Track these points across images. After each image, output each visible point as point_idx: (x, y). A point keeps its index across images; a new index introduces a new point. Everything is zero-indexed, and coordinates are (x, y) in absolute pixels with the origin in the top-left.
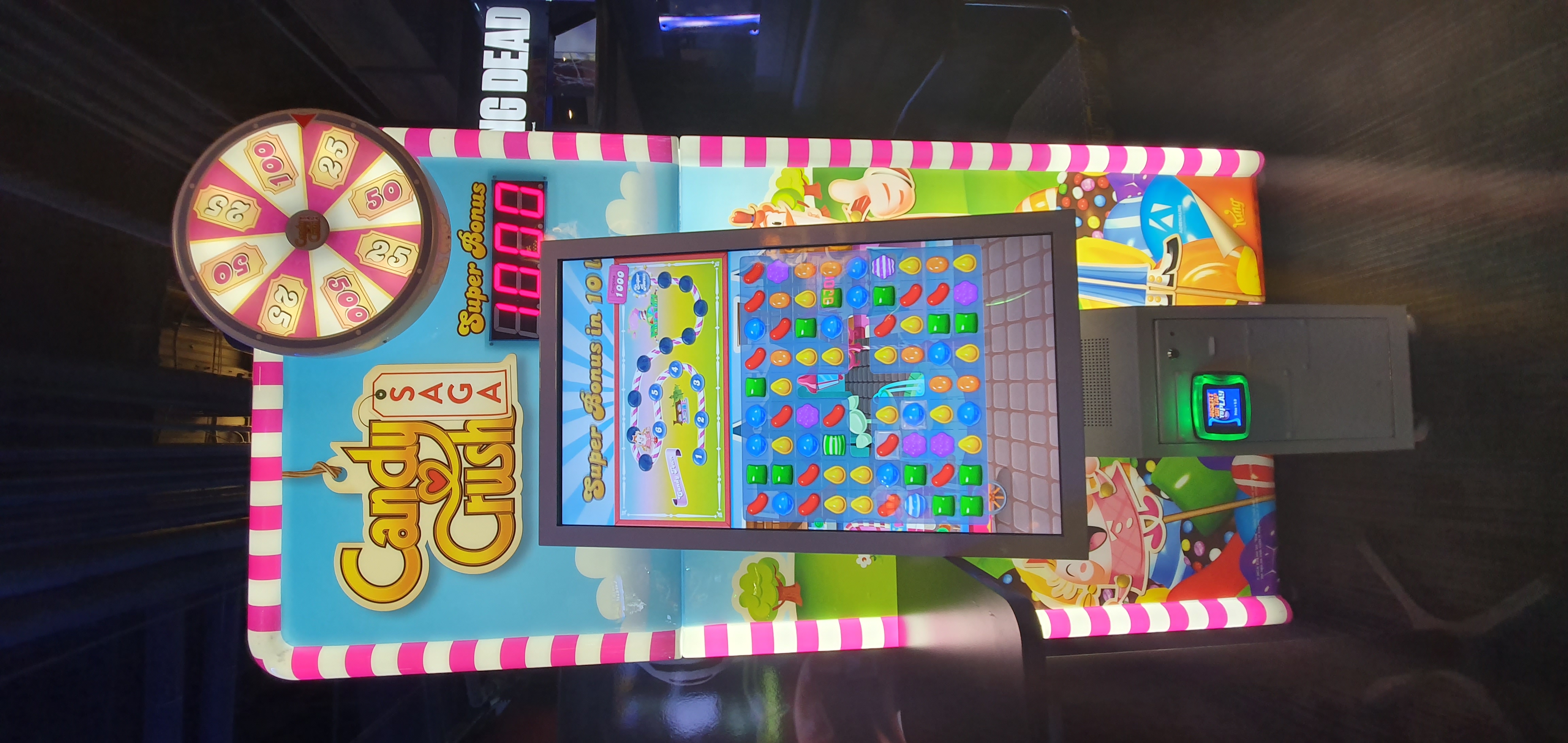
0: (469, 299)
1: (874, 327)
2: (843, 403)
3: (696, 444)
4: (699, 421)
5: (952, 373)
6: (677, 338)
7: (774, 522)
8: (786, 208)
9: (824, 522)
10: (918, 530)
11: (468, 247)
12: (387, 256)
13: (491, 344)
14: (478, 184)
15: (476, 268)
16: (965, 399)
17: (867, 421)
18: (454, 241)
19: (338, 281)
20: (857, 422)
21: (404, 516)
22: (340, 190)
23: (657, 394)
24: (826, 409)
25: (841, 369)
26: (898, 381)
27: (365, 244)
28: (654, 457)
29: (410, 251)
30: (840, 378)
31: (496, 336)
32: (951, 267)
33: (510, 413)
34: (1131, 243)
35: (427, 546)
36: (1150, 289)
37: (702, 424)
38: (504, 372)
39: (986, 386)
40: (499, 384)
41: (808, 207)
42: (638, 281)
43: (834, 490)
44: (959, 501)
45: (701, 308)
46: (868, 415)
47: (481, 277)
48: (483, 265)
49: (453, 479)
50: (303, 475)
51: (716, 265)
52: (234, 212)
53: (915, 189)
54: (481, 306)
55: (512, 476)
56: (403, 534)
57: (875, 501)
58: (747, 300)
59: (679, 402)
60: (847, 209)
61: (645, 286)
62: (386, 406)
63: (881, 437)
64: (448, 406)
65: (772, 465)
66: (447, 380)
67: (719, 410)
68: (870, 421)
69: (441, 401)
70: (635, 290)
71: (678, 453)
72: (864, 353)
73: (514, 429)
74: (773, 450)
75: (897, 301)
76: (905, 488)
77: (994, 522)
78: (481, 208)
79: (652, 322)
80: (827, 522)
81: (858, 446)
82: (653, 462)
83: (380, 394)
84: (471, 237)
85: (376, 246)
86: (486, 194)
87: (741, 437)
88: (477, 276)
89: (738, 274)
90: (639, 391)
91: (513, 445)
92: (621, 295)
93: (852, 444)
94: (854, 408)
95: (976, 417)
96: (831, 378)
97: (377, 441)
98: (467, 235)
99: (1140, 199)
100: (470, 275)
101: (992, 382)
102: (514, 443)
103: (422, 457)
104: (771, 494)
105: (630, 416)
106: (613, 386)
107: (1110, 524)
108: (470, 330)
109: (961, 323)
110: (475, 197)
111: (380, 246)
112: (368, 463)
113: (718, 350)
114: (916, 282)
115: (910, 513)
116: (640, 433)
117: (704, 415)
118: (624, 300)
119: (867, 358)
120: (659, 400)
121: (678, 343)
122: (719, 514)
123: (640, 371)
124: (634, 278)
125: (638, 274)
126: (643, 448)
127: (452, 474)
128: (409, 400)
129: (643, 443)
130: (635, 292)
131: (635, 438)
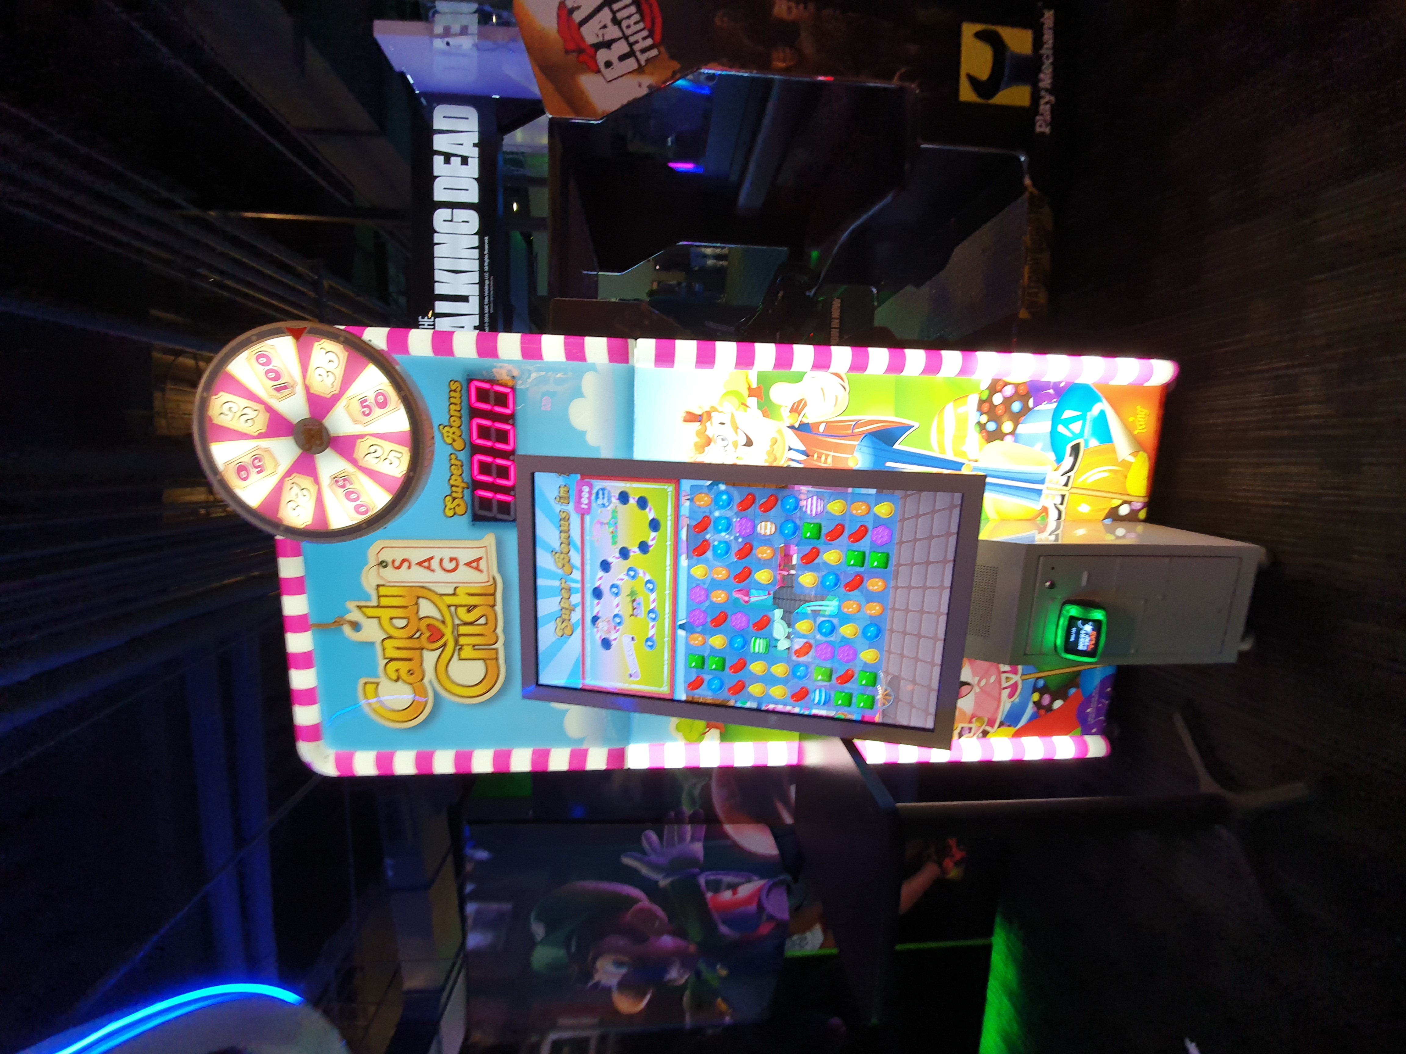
0: (452, 486)
1: (801, 555)
2: (770, 614)
4: (651, 616)
5: (862, 599)
6: (634, 549)
7: (707, 698)
8: (730, 409)
9: (747, 702)
10: (821, 714)
13: (473, 525)
14: (454, 382)
16: (870, 621)
17: (788, 630)
18: (437, 437)
19: (342, 480)
20: (779, 629)
21: (410, 660)
22: (336, 399)
23: (616, 592)
24: (755, 618)
25: (770, 587)
26: (816, 601)
27: (362, 448)
28: (612, 641)
29: (402, 455)
30: (769, 594)
31: (477, 518)
32: (871, 512)
33: (491, 582)
35: (430, 682)
37: (654, 619)
38: (485, 548)
39: (889, 613)
40: (480, 558)
41: (750, 408)
42: (601, 496)
43: (756, 679)
44: (856, 697)
45: (655, 525)
46: (789, 625)
47: (462, 466)
48: (463, 456)
49: (448, 631)
50: (326, 627)
51: (669, 489)
52: (245, 417)
53: (849, 393)
55: (495, 631)
56: (411, 672)
57: (790, 690)
58: (694, 523)
59: (634, 601)
60: (785, 411)
61: (607, 501)
62: (389, 574)
63: (798, 644)
64: (440, 575)
65: (709, 655)
66: (438, 554)
67: (668, 610)
68: (791, 630)
69: (433, 571)
70: (599, 503)
71: (633, 639)
72: (790, 576)
73: (495, 595)
74: (711, 644)
75: (823, 537)
77: (881, 715)
78: (458, 404)
79: (612, 532)
80: (749, 702)
81: (779, 648)
82: (613, 644)
83: (383, 564)
84: (451, 431)
86: (462, 392)
90: (601, 587)
91: (494, 607)
93: (774, 647)
94: (778, 618)
95: (877, 636)
96: (762, 593)
97: (384, 601)
99: (1054, 406)
101: (894, 609)
102: (496, 606)
103: (422, 614)
104: (707, 677)
105: (593, 607)
109: (875, 560)
110: (453, 394)
112: (379, 618)
113: (669, 561)
114: (839, 522)
115: (816, 702)
116: (602, 621)
117: (655, 612)
118: (588, 511)
119: (792, 582)
120: (618, 597)
121: (634, 552)
122: (664, 687)
123: (602, 571)
124: (597, 493)
125: (601, 491)
126: (604, 633)
127: (447, 629)
128: (408, 570)
129: (604, 630)
130: (598, 505)
131: (598, 624)
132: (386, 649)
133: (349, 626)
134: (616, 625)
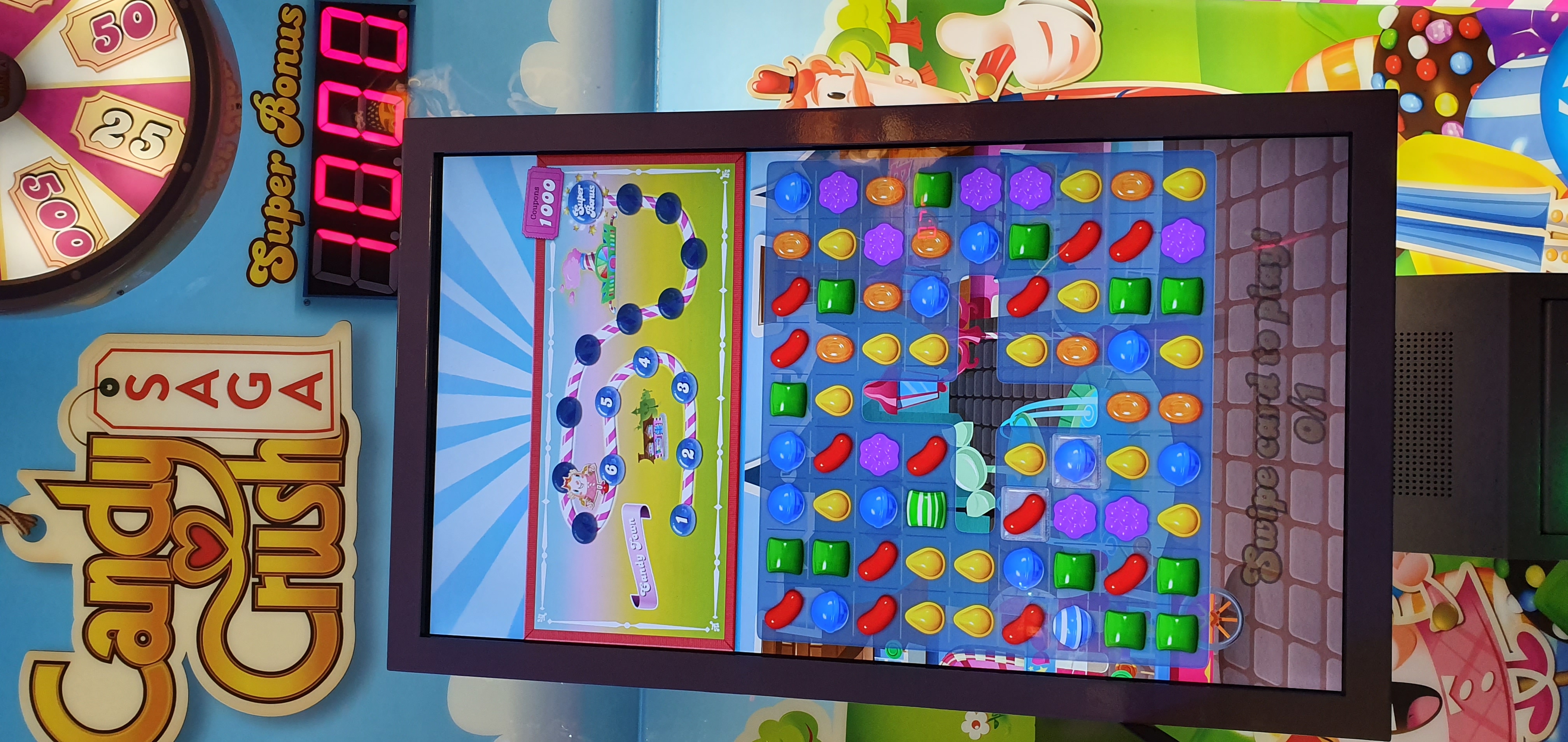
0: (268, 219)
1: (1008, 297)
2: (945, 433)
3: (678, 496)
4: (685, 456)
5: (1151, 387)
6: (650, 307)
7: (812, 644)
8: (854, 65)
9: (904, 650)
10: (1075, 671)
11: (271, 124)
12: (129, 137)
13: (307, 303)
14: (291, 7)
15: (282, 162)
16: (1173, 436)
17: (987, 469)
18: (247, 111)
19: (40, 180)
20: (968, 470)
21: (145, 608)
22: (46, 15)
23: (610, 406)
24: (913, 444)
25: (944, 373)
26: (1048, 398)
27: (89, 115)
28: (599, 520)
29: (169, 130)
30: (941, 388)
31: (314, 290)
32: (1158, 192)
33: (337, 431)
34: (1519, 146)
35: (184, 663)
36: (1552, 238)
37: (690, 462)
38: (329, 355)
39: (1214, 414)
40: (319, 376)
41: (897, 65)
42: (580, 198)
43: (923, 592)
44: (1155, 623)
45: (694, 254)
46: (990, 459)
47: (292, 178)
48: (297, 157)
49: (234, 543)
51: (724, 176)
53: (1100, 35)
54: (289, 233)
55: (337, 544)
56: (143, 640)
57: (999, 615)
59: (650, 422)
60: (969, 70)
61: (593, 208)
62: (119, 410)
63: (1013, 499)
64: (228, 414)
65: (813, 540)
66: (227, 366)
67: (721, 439)
68: (993, 469)
69: (214, 404)
70: (576, 215)
71: (644, 512)
72: (987, 345)
73: (343, 459)
74: (816, 512)
75: (1054, 254)
76: (1055, 594)
77: (1217, 664)
78: (295, 52)
79: (604, 275)
80: (909, 649)
81: (970, 513)
82: (599, 527)
83: (108, 388)
84: (276, 105)
85: (110, 118)
86: (305, 27)
87: (759, 487)
88: (284, 177)
89: (763, 195)
90: (578, 398)
91: (340, 488)
92: (549, 224)
93: (959, 510)
94: (964, 444)
95: (1193, 471)
96: (925, 388)
97: (101, 471)
98: (269, 100)
100: (272, 175)
101: (1222, 406)
102: (343, 485)
103: (179, 503)
104: (809, 593)
105: (559, 444)
106: (529, 387)
107: (1448, 681)
108: (270, 277)
109: (1172, 297)
110: (285, 31)
111: (116, 119)
112: (85, 509)
113: (724, 330)
114: (1089, 218)
115: (1063, 641)
116: (578, 473)
117: (695, 445)
118: (554, 232)
119: (991, 355)
120: (615, 416)
121: (651, 314)
122: (713, 625)
123: (580, 362)
124: (574, 193)
125: (581, 187)
126: (580, 501)
127: (232, 536)
128: (159, 400)
129: (581, 493)
130: (575, 218)
131: (567, 483)
132: (93, 582)
133: (18, 526)
134: (608, 481)
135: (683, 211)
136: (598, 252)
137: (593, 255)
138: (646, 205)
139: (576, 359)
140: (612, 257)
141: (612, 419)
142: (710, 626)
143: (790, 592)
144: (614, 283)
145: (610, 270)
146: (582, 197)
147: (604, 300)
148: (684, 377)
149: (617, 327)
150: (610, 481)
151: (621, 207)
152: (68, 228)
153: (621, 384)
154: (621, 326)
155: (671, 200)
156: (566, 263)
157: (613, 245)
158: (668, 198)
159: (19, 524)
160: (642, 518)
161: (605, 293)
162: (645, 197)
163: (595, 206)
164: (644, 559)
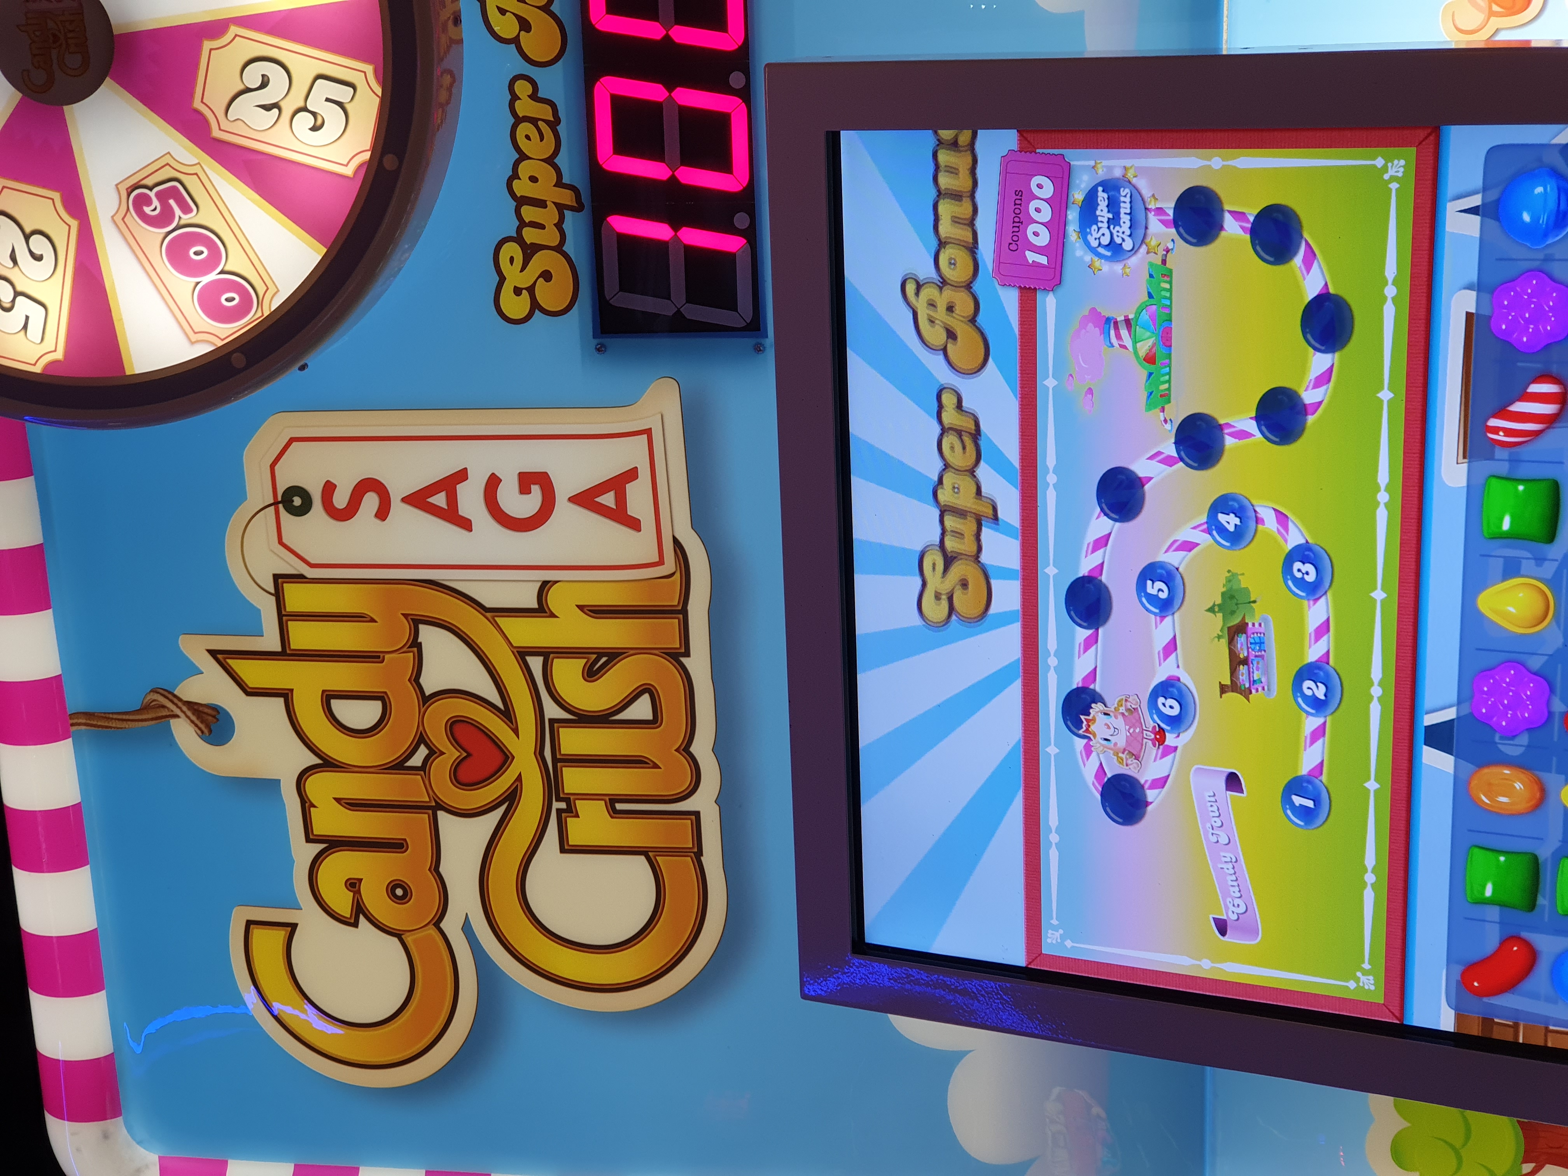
0: (521, 201)
3: (1294, 761)
6: (1239, 418)
11: (507, 26)
12: (288, 108)
13: (601, 349)
15: (534, 96)
21: (396, 846)
23: (1164, 595)
27: (216, 72)
28: (1150, 788)
29: (351, 90)
31: (612, 324)
33: (670, 564)
35: (467, 928)
37: (1318, 705)
38: (645, 436)
40: (632, 474)
45: (1327, 323)
47: (554, 125)
48: (559, 83)
49: (522, 747)
50: (119, 724)
51: (1391, 172)
54: (559, 225)
56: (399, 893)
58: (1503, 307)
59: (1241, 628)
62: (317, 536)
64: (488, 540)
65: (1558, 854)
66: (479, 460)
69: (466, 524)
71: (1233, 782)
73: (684, 612)
79: (1150, 359)
82: (1149, 800)
83: (294, 502)
85: (252, 78)
87: (1452, 758)
88: (540, 123)
89: (1473, 210)
90: (1104, 578)
97: (302, 636)
100: (519, 120)
102: (687, 654)
103: (430, 685)
104: (1547, 943)
105: (1072, 655)
108: (535, 305)
111: (263, 76)
112: (286, 695)
113: (1386, 469)
116: (1107, 710)
118: (1053, 277)
120: (1173, 614)
121: (1242, 435)
122: (1363, 978)
123: (1106, 514)
124: (1090, 200)
125: (1103, 191)
126: (1116, 757)
127: (518, 738)
128: (378, 521)
129: (1115, 744)
130: (1093, 250)
131: (1089, 726)
132: (315, 806)
133: (192, 722)
134: (1163, 726)
135: (1307, 242)
136: (1138, 313)
137: (1128, 322)
138: (1232, 229)
139: (1099, 509)
140: (1166, 325)
141: (1168, 619)
142: (1357, 980)
143: (1508, 940)
144: (1169, 374)
145: (1160, 352)
146: (1106, 210)
147: (1149, 406)
148: (1307, 553)
149: (1176, 455)
150: (1168, 725)
151: (1181, 230)
152: (213, 276)
153: (1184, 558)
154: (1182, 453)
155: (1280, 217)
156: (1077, 333)
157: (1168, 303)
158: (1275, 215)
159: (194, 718)
160: (1228, 793)
161: (1151, 393)
162: (1229, 212)
163: (1130, 228)
164: (1234, 860)
